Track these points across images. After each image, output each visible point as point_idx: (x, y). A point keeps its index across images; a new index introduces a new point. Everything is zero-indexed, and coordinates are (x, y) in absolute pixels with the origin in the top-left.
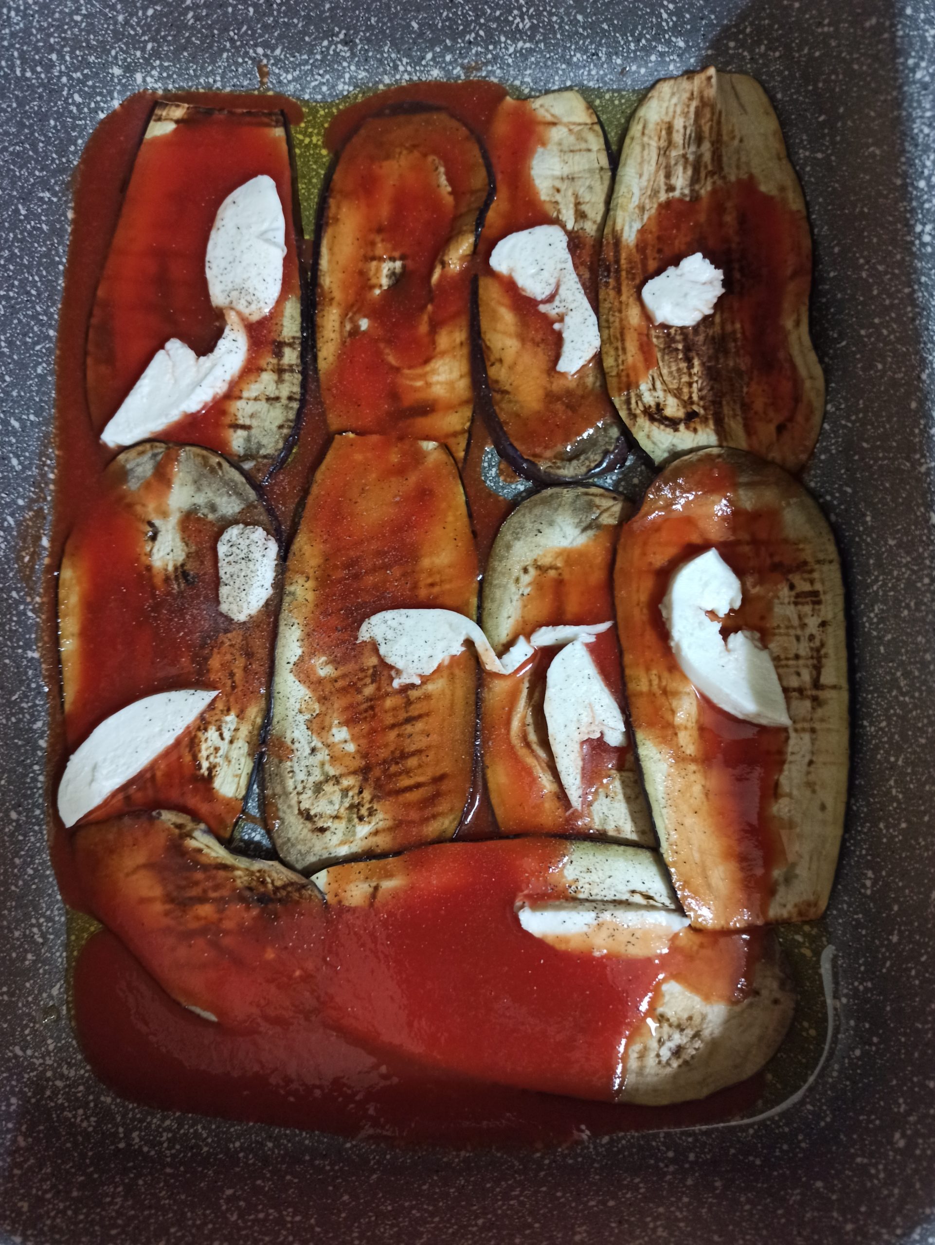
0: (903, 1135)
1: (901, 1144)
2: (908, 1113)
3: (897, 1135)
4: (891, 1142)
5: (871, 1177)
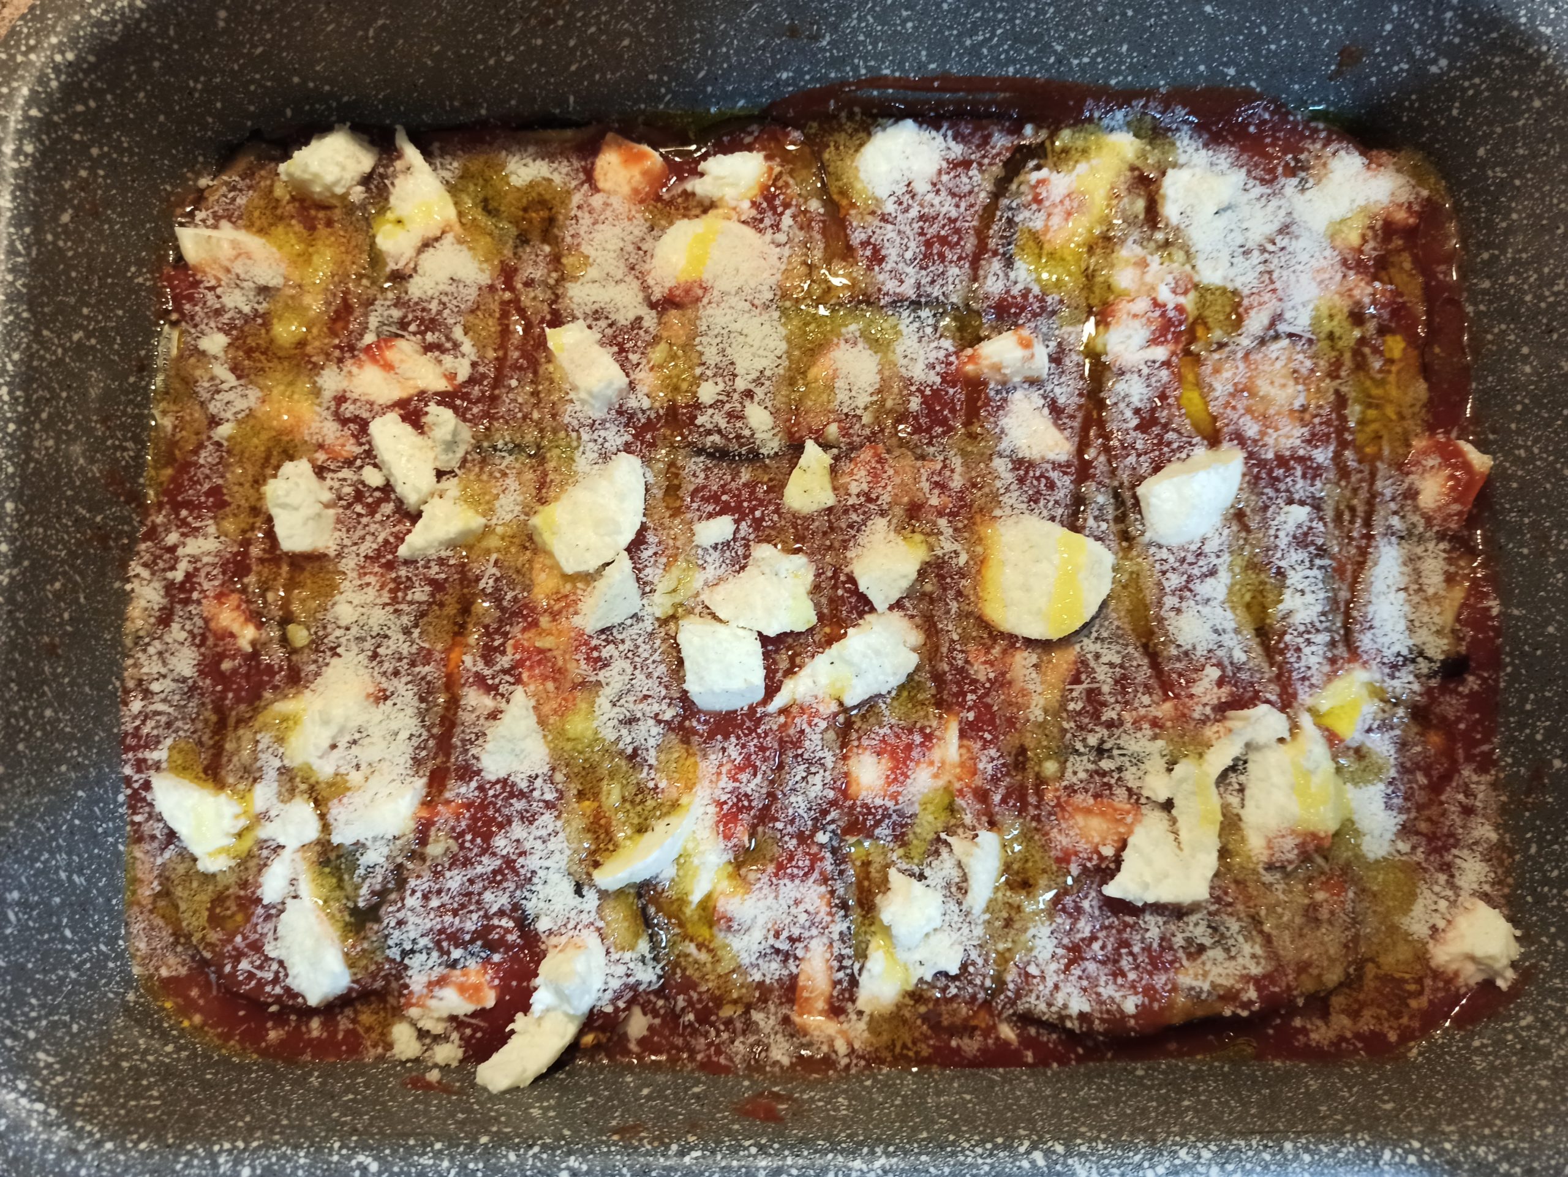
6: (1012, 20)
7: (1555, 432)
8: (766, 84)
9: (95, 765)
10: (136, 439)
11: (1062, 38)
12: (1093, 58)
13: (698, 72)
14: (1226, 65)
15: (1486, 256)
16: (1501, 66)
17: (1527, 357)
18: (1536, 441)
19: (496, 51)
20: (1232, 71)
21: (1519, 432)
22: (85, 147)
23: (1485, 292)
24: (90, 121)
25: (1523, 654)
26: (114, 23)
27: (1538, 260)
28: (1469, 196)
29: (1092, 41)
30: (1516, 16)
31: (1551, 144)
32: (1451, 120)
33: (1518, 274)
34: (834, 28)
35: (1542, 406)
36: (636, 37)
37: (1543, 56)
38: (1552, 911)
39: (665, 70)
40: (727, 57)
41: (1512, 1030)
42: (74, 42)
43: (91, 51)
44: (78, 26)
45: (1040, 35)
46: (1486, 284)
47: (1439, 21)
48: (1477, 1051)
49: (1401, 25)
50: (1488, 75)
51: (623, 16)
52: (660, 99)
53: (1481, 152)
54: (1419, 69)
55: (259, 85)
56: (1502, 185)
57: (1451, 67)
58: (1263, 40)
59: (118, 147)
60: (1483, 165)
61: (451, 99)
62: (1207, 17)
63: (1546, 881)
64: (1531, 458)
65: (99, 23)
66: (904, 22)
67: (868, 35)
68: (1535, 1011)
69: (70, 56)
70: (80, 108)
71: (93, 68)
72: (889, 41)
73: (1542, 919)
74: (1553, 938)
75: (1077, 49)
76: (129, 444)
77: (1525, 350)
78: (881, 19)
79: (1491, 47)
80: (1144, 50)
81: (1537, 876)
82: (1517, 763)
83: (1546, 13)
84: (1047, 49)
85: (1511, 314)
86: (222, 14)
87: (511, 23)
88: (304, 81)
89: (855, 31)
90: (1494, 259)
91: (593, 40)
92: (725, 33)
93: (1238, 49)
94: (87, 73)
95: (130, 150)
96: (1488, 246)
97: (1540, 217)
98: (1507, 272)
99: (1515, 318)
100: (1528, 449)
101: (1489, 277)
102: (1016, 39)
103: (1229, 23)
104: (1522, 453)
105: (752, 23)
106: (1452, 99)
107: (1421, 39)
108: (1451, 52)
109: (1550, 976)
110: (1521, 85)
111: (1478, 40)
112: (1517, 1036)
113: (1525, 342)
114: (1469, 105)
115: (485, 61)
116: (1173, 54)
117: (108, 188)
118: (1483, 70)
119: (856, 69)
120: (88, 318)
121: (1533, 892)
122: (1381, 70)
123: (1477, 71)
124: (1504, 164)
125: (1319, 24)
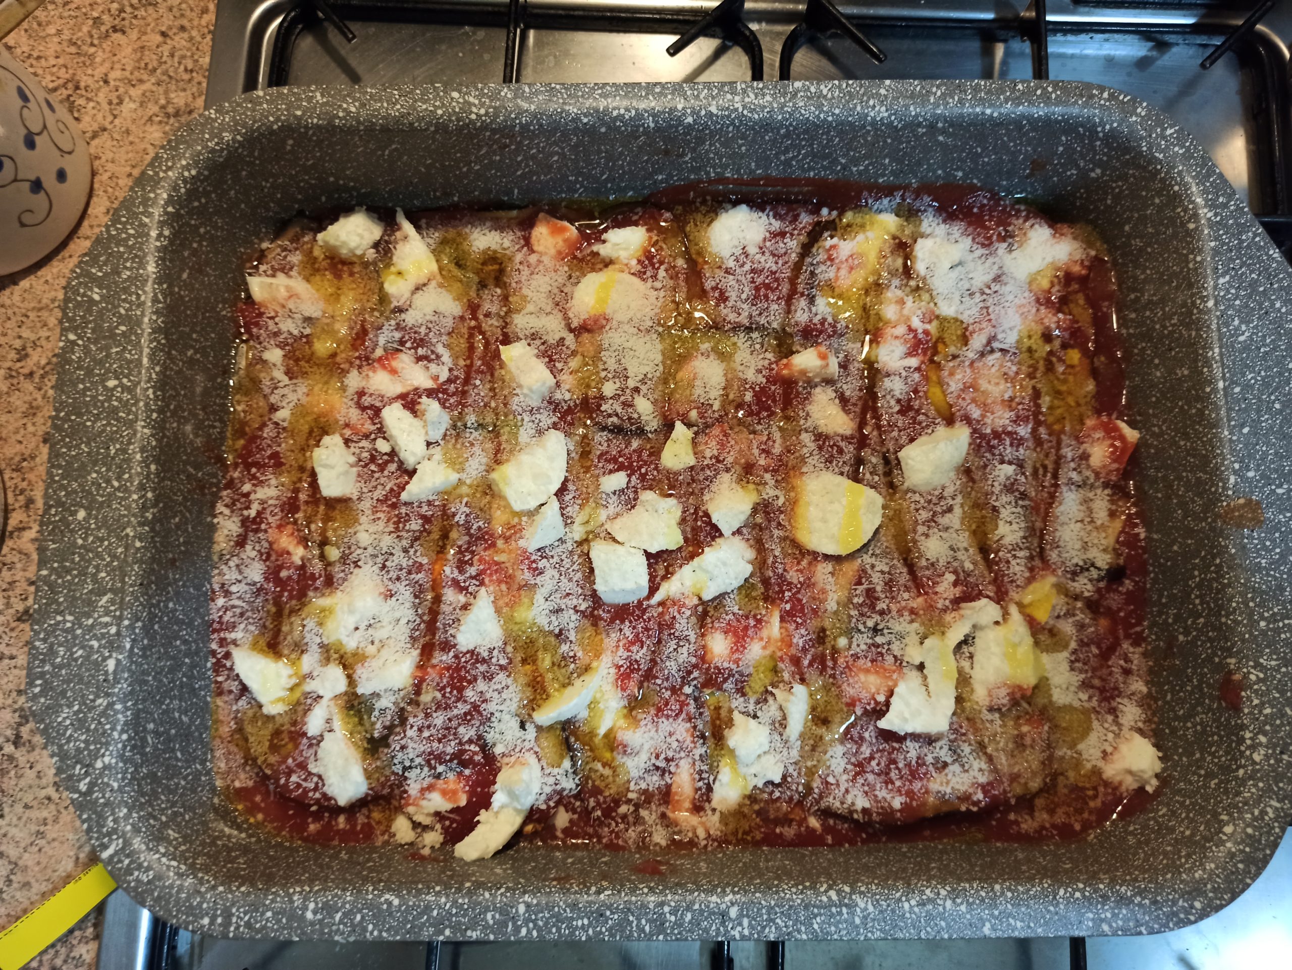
0: (1093, 170)
1: (1098, 171)
2: (1077, 167)
3: (1093, 175)
4: (1097, 179)
5: (1121, 191)
6: (811, 145)
8: (647, 183)
9: (195, 641)
10: (221, 420)
11: (844, 156)
12: (867, 167)
13: (602, 175)
14: (957, 170)
15: (1133, 296)
16: (1133, 175)
17: (1157, 366)
18: (1164, 422)
19: (468, 163)
20: (960, 174)
21: (1154, 415)
22: (197, 227)
23: (1132, 320)
24: (201, 212)
25: (1160, 565)
26: (222, 150)
27: (1163, 301)
28: (1122, 256)
29: (866, 157)
30: (1140, 146)
32: (1107, 206)
33: (1151, 310)
34: (694, 150)
35: (1167, 399)
36: (563, 155)
37: (1159, 172)
38: (1180, 738)
39: (580, 174)
40: (622, 166)
41: (1154, 818)
42: (196, 163)
43: (206, 168)
44: (200, 153)
45: (831, 154)
46: (1133, 316)
47: (1093, 148)
48: (1132, 833)
49: (1068, 148)
50: (1126, 180)
51: (555, 143)
52: (576, 191)
53: (1127, 228)
54: (1083, 174)
55: (307, 182)
56: (1141, 250)
57: (1103, 174)
58: (980, 156)
59: (216, 228)
60: (1129, 236)
61: (435, 191)
62: (941, 143)
63: (1177, 718)
64: (1162, 434)
65: (213, 151)
66: (740, 147)
67: (716, 154)
68: (1168, 805)
69: (194, 172)
70: (196, 204)
71: (207, 178)
72: (730, 157)
73: (1175, 744)
74: (1180, 756)
75: (856, 161)
76: (217, 424)
77: (1157, 361)
78: (725, 144)
79: (1126, 164)
80: (900, 161)
81: (1171, 715)
82: (1158, 639)
83: (1159, 145)
84: (835, 161)
85: (1146, 336)
86: (290, 142)
87: (480, 148)
88: (337, 179)
89: (707, 152)
90: (1137, 299)
91: (533, 157)
92: (621, 153)
93: (963, 161)
94: (202, 182)
95: (222, 228)
96: (1134, 290)
97: (1163, 274)
98: (1145, 307)
99: (1150, 339)
100: (1160, 427)
101: (1135, 311)
102: (814, 156)
103: (955, 146)
104: (1156, 429)
105: (640, 148)
106: (1106, 194)
107: (1083, 157)
108: (1100, 164)
109: (1178, 781)
110: (1146, 188)
111: (1118, 159)
112: (1157, 822)
113: (1156, 356)
114: (1117, 198)
115: (460, 169)
116: (919, 163)
117: (208, 252)
118: (1124, 177)
119: (708, 173)
120: (196, 341)
121: (1169, 726)
122: (1059, 174)
123: (1119, 178)
124: (1141, 237)
125: (1015, 146)
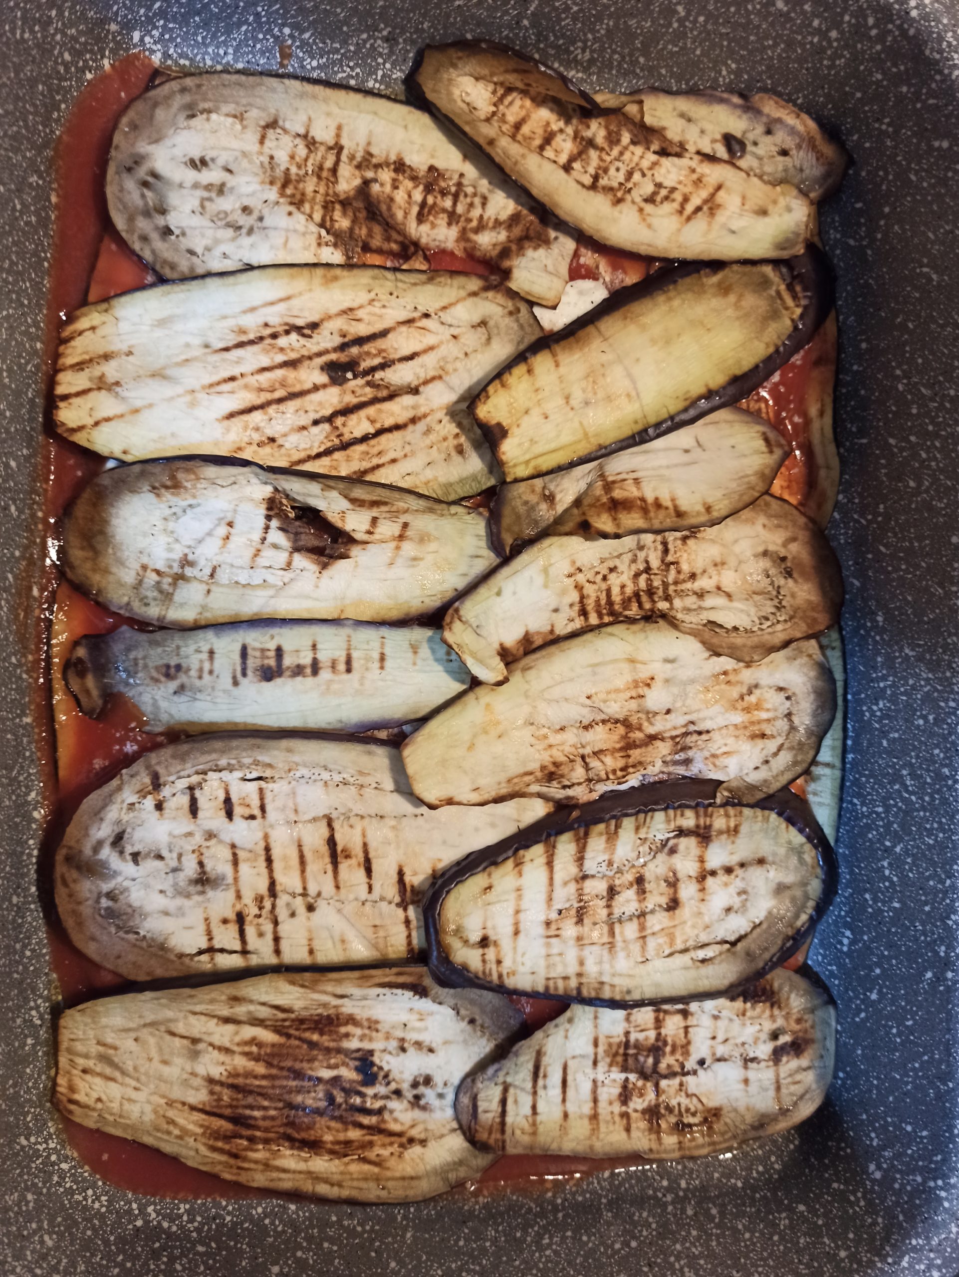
2: (884, 1148)
3: (872, 1167)
4: (865, 1171)
6: (924, 809)
7: (564, 1269)
8: (872, 604)
11: (906, 852)
13: (885, 546)
14: (880, 992)
16: (875, 1223)
17: (628, 1245)
19: (907, 375)
20: (874, 996)
22: (837, 25)
24: (859, 31)
26: (941, 51)
29: (903, 878)
30: (918, 1236)
31: (808, 1266)
32: (828, 1183)
34: (920, 658)
35: (586, 1258)
36: (917, 492)
37: (883, 1259)
38: (146, 1264)
39: (887, 517)
40: (897, 569)
41: (40, 1228)
42: (925, 17)
43: (918, 30)
44: (938, 21)
45: (910, 833)
46: (690, 1212)
47: (913, 1172)
49: (911, 1138)
50: (867, 1212)
51: (935, 480)
52: (863, 515)
53: (802, 1208)
54: (873, 1154)
56: (774, 1225)
57: (874, 1181)
58: (900, 1023)
59: (836, 56)
60: (791, 1210)
61: (867, 340)
62: (922, 974)
63: (172, 1260)
65: (941, 38)
66: (925, 718)
67: (913, 687)
68: (57, 1248)
69: (914, 13)
70: (871, 21)
71: (904, 33)
72: (908, 705)
75: (897, 864)
77: (634, 1244)
78: (927, 697)
79: (890, 1216)
80: (894, 921)
83: (920, 1261)
84: (897, 838)
85: (664, 1231)
86: (945, 144)
87: (930, 386)
89: (917, 676)
90: (711, 1219)
91: (915, 456)
92: (917, 566)
93: (893, 1002)
94: (900, 27)
95: (832, 66)
96: (722, 1214)
98: (701, 1228)
99: (661, 1236)
102: (906, 813)
103: (916, 993)
105: (927, 589)
106: (847, 1182)
107: (898, 1156)
108: (887, 1181)
110: (858, 1241)
111: (897, 1204)
114: (841, 1196)
115: (899, 366)
116: (890, 946)
117: (802, 45)
118: (871, 1209)
119: (884, 678)
122: (871, 1123)
123: (870, 1203)
125: (914, 1069)
